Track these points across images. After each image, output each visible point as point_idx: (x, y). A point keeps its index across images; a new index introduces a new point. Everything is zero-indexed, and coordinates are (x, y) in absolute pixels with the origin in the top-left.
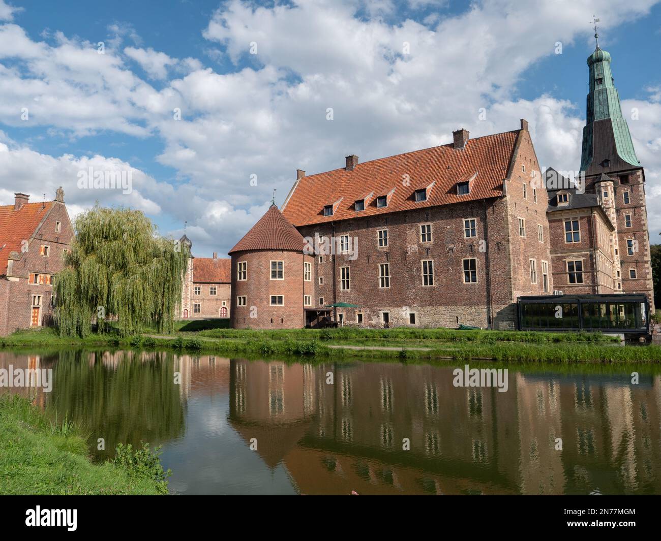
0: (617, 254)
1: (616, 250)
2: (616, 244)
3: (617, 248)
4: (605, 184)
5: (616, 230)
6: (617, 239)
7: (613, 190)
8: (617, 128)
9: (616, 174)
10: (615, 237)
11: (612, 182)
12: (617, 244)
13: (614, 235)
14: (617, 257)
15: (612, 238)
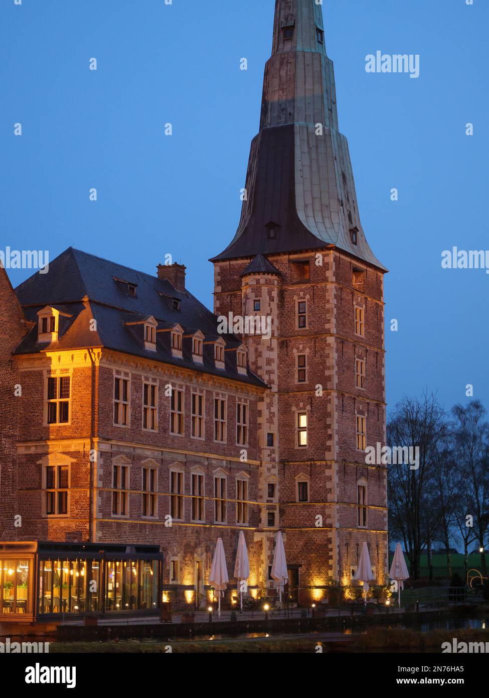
0: (271, 443)
1: (271, 436)
2: (270, 421)
3: (274, 430)
4: (258, 281)
5: (275, 388)
6: (275, 409)
7: (275, 294)
8: (306, 149)
9: (286, 257)
10: (270, 405)
11: (274, 277)
12: (276, 420)
13: (267, 400)
14: (273, 452)
15: (262, 406)
